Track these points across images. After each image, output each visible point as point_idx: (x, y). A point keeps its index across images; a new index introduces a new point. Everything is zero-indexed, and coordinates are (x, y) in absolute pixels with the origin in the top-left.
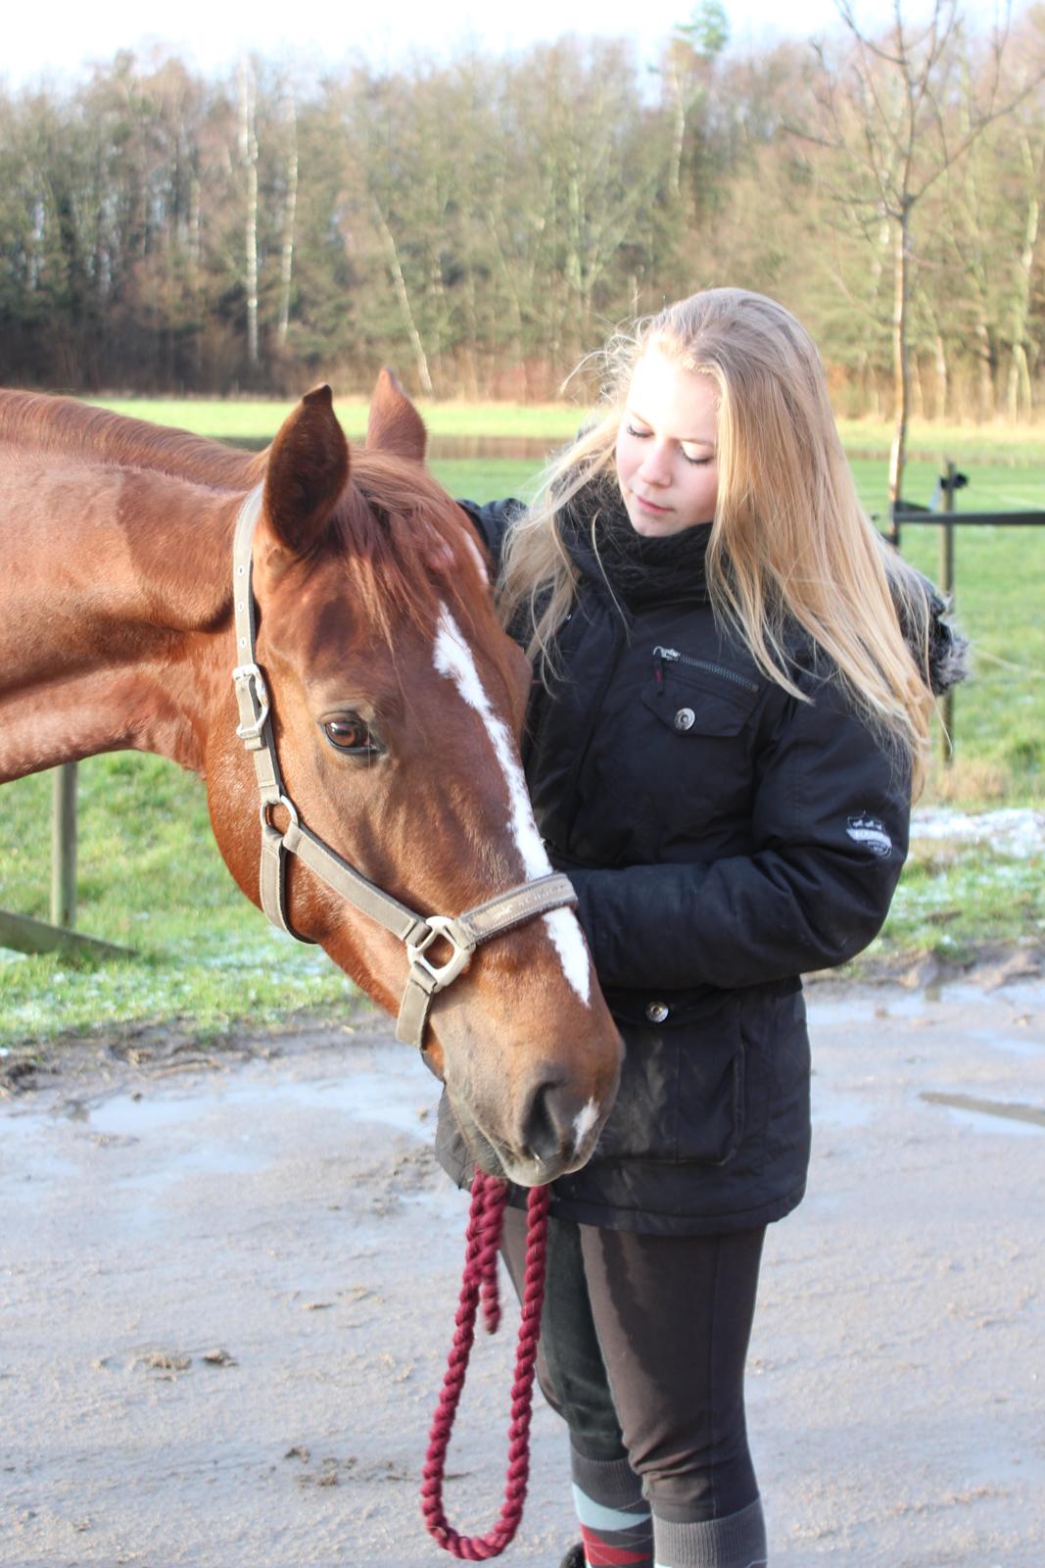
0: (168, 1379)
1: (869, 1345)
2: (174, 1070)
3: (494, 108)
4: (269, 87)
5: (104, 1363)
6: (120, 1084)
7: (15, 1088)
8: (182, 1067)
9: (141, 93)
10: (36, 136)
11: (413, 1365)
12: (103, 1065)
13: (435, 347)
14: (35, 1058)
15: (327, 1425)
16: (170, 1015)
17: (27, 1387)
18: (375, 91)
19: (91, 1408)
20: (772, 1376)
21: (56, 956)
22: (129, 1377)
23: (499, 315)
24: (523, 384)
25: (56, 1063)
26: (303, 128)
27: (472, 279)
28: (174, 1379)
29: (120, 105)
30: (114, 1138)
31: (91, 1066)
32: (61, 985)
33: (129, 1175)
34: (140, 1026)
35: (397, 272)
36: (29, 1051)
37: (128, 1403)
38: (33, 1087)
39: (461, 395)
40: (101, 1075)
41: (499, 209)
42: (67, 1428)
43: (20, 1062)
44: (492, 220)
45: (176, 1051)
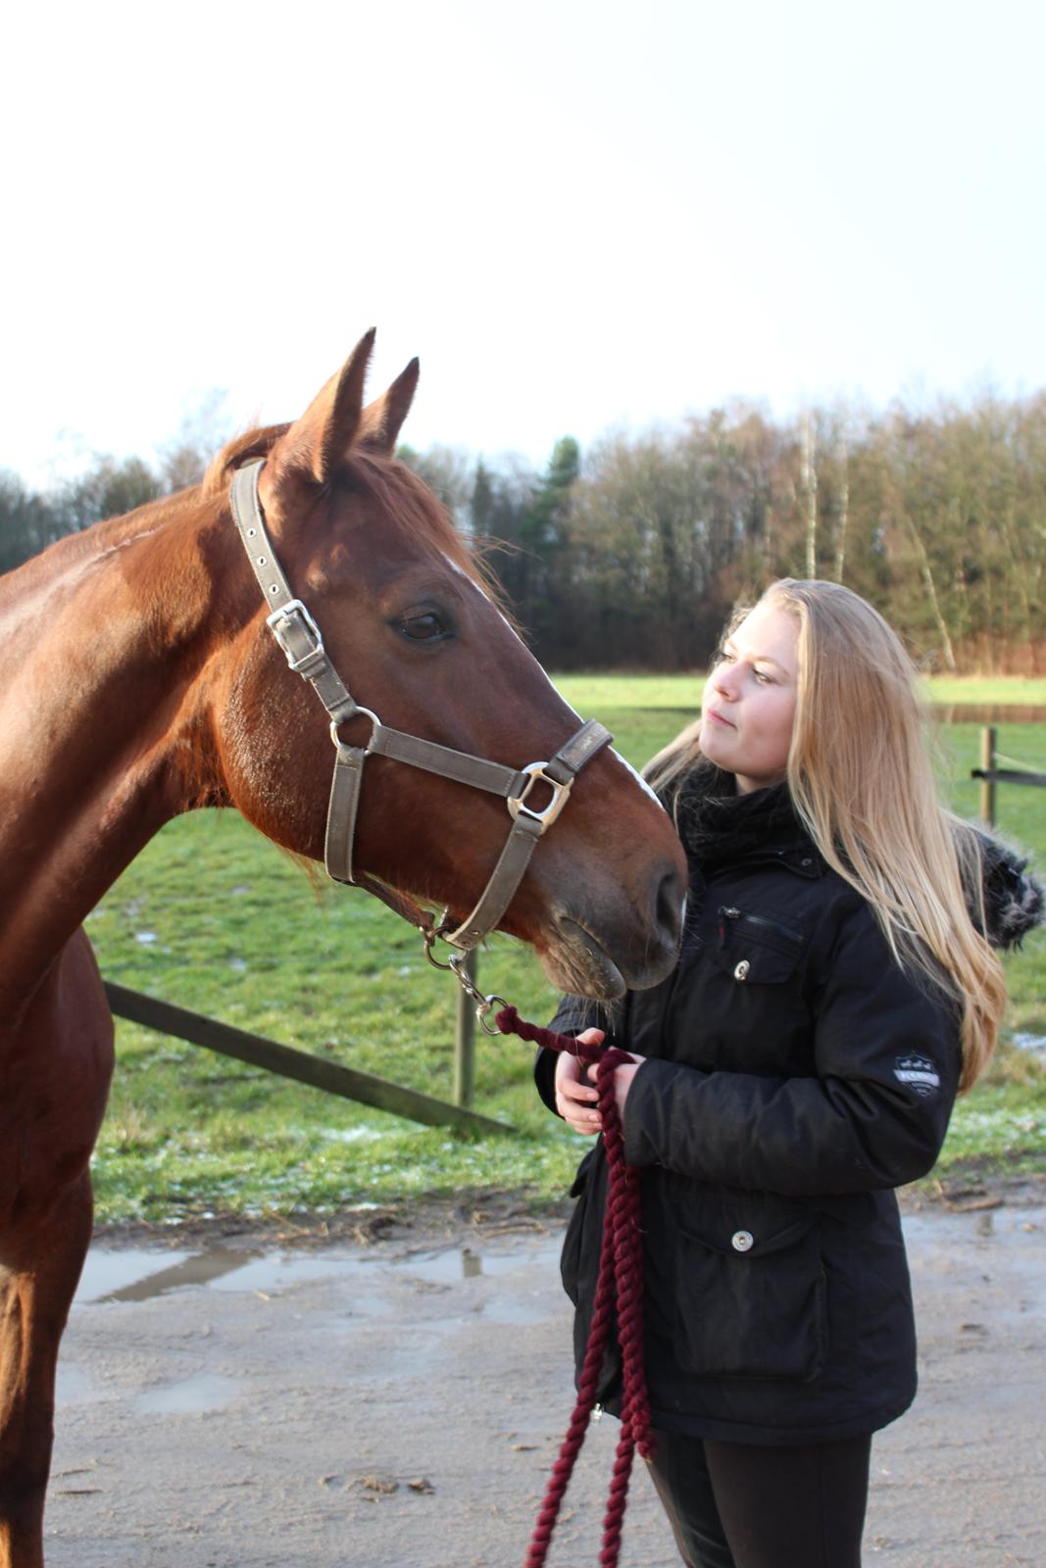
0: (372, 1500)
1: (987, 1534)
2: (504, 1231)
3: (1008, 441)
4: (827, 433)
5: (328, 1481)
6: (457, 1240)
7: (373, 1237)
8: (512, 1229)
9: (727, 441)
10: (646, 475)
11: (577, 1510)
12: (450, 1223)
13: (958, 632)
14: (396, 1213)
15: (479, 1556)
16: (519, 1184)
17: (259, 1494)
18: (911, 432)
19: (299, 1519)
20: (887, 1555)
21: (448, 1129)
22: (341, 1496)
23: (1010, 607)
24: (1031, 662)
25: (411, 1218)
26: (853, 463)
27: (988, 578)
28: (377, 1501)
29: (711, 451)
30: (432, 1285)
31: (439, 1223)
32: (446, 1153)
33: (428, 1319)
34: (491, 1191)
35: (928, 573)
36: (393, 1207)
37: (330, 1518)
38: (387, 1238)
39: (979, 672)
40: (444, 1231)
41: (1011, 522)
42: (273, 1534)
43: (383, 1216)
44: (1005, 529)
45: (513, 1214)
